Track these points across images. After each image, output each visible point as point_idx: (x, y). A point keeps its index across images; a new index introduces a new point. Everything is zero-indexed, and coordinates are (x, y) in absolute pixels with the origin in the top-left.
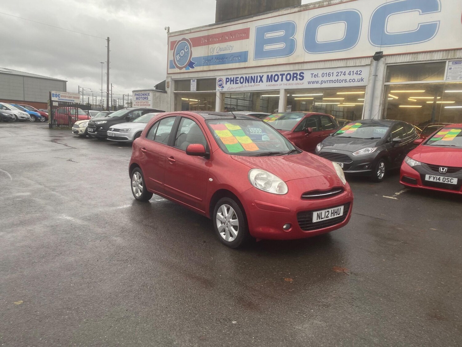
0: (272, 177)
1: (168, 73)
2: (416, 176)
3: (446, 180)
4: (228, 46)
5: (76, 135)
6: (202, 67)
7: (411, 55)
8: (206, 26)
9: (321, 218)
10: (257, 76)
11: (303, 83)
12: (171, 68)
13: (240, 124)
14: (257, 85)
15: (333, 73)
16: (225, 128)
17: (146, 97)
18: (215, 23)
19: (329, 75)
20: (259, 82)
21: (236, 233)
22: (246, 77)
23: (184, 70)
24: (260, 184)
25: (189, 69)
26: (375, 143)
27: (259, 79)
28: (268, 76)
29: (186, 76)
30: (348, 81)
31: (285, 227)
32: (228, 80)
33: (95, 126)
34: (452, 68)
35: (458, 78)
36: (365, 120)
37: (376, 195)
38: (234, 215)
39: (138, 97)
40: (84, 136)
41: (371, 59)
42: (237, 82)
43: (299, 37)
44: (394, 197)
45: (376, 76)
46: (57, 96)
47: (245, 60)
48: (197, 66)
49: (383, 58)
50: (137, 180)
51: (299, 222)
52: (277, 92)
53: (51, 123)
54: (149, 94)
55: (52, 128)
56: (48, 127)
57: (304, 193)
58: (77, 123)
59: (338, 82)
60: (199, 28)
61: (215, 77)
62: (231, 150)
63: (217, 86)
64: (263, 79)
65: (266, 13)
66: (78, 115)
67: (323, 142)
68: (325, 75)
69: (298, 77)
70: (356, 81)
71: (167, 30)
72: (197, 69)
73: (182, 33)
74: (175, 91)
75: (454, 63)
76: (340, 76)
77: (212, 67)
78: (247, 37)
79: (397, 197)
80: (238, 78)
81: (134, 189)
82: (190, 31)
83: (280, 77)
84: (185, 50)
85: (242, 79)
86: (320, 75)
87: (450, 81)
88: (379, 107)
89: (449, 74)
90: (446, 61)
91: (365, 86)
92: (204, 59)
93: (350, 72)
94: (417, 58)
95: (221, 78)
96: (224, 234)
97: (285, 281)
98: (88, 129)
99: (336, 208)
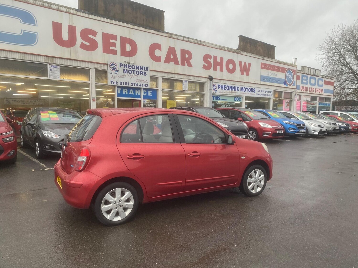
7: (19, 54)
34: (52, 69)
75: (53, 66)
87: (53, 78)
89: (50, 74)
90: (47, 64)
94: (25, 57)
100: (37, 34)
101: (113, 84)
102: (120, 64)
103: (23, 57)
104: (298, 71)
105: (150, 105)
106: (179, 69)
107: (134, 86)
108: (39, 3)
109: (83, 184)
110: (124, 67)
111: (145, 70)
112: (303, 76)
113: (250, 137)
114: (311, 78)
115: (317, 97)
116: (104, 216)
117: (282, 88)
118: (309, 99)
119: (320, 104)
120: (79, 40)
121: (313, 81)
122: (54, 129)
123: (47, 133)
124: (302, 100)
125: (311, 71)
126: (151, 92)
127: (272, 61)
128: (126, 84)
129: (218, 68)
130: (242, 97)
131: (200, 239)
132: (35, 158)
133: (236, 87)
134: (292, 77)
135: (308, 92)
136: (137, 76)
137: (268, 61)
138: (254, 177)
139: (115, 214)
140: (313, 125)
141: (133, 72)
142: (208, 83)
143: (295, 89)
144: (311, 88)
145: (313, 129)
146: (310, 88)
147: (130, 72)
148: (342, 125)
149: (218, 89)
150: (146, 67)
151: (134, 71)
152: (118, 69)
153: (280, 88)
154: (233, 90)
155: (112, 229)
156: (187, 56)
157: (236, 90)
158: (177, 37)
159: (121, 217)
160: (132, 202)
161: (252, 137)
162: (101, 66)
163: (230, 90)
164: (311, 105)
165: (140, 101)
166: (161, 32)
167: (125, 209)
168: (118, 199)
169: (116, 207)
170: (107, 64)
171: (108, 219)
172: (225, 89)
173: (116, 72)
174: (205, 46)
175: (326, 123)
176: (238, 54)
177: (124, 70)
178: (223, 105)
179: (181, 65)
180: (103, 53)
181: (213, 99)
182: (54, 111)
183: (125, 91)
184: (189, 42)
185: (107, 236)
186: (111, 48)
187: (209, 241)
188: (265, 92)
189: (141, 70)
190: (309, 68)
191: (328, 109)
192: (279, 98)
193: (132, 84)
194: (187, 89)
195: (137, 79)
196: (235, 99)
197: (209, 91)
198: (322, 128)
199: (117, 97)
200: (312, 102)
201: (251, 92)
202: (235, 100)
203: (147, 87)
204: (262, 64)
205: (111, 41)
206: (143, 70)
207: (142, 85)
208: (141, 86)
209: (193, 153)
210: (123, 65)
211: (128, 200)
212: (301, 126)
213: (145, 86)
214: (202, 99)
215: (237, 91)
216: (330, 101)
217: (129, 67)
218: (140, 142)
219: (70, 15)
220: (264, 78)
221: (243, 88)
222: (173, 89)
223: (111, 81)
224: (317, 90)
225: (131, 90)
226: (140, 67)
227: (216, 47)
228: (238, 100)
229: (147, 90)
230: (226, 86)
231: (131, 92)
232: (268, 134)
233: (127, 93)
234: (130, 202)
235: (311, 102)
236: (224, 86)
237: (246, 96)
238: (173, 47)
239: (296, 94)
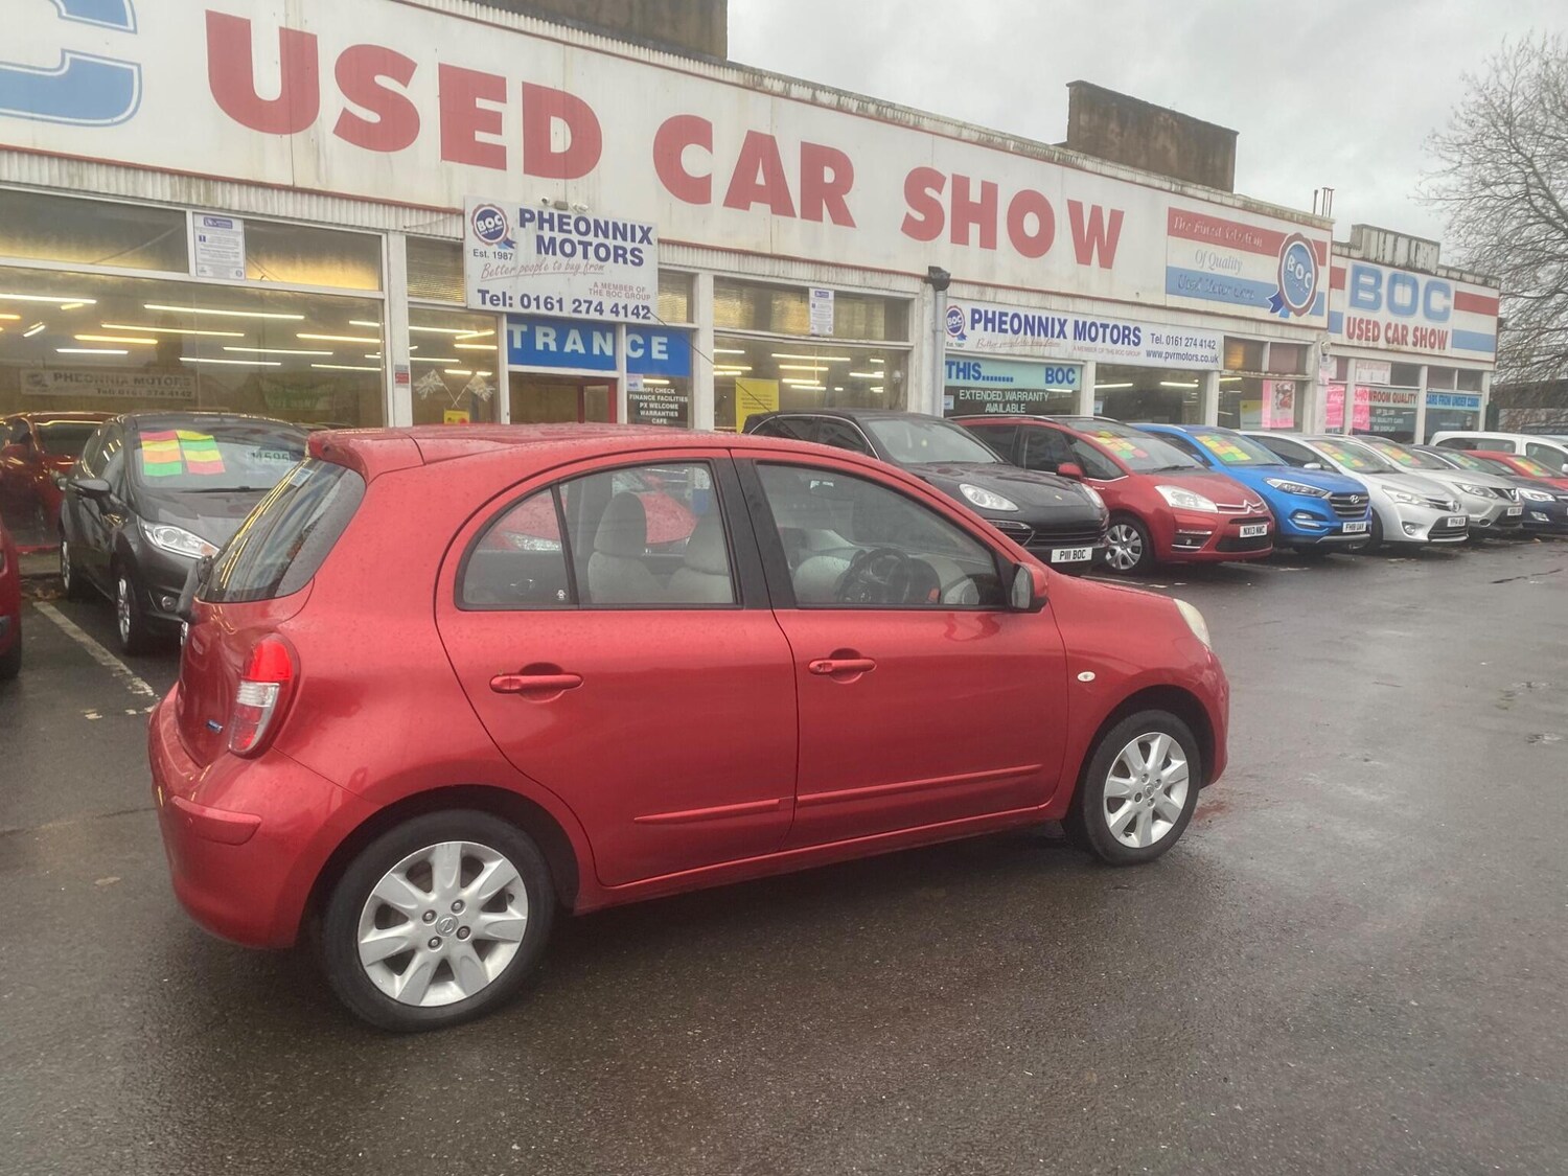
7: (56, 163)
34: (209, 237)
75: (210, 222)
87: (211, 278)
89: (199, 256)
90: (186, 212)
94: (82, 178)
100: (135, 69)
101: (489, 307)
102: (521, 210)
103: (71, 177)
104: (1337, 250)
105: (661, 402)
106: (795, 235)
107: (588, 312)
109: (259, 824)
110: (541, 227)
111: (638, 239)
112: (1358, 272)
113: (1113, 552)
114: (1394, 280)
115: (1417, 368)
116: (376, 987)
117: (1262, 324)
118: (1383, 376)
119: (1431, 399)
120: (332, 100)
121: (1403, 295)
122: (199, 516)
123: (167, 537)
124: (1351, 380)
125: (1395, 245)
126: (665, 340)
127: (1219, 201)
128: (549, 306)
129: (974, 230)
130: (1082, 366)
131: (858, 1118)
132: (112, 653)
133: (1053, 319)
134: (1308, 275)
135: (1382, 343)
136: (601, 267)
137: (1200, 202)
138: (1140, 769)
139: (429, 972)
140: (1403, 498)
141: (580, 249)
142: (926, 299)
143: (1323, 332)
144: (1396, 326)
145: (1403, 516)
146: (1388, 326)
147: (568, 248)
148: (1538, 499)
149: (973, 328)
150: (641, 228)
151: (586, 245)
152: (513, 235)
153: (1254, 324)
154: (1039, 335)
155: (413, 1051)
156: (829, 175)
157: (1052, 336)
158: (786, 89)
159: (462, 986)
160: (519, 910)
161: (1124, 553)
162: (436, 223)
163: (1026, 333)
164: (1391, 404)
165: (613, 382)
166: (710, 64)
167: (484, 946)
168: (444, 896)
169: (436, 938)
170: (461, 214)
171: (396, 997)
172: (1006, 331)
173: (503, 251)
174: (916, 128)
175: (1465, 487)
176: (1066, 169)
177: (540, 239)
178: (995, 402)
179: (803, 217)
180: (444, 157)
181: (950, 377)
182: (207, 431)
183: (545, 339)
184: (839, 108)
185: (382, 1093)
186: (481, 137)
187: (907, 1128)
188: (1184, 342)
189: (619, 242)
190: (1388, 236)
191: (1468, 424)
192: (1250, 371)
193: (577, 304)
194: (830, 329)
195: (600, 280)
196: (1047, 375)
197: (931, 340)
198: (1444, 514)
199: (510, 363)
200: (1397, 392)
201: (1123, 343)
202: (1047, 382)
203: (644, 317)
204: (1173, 214)
205: (482, 104)
206: (629, 239)
207: (622, 312)
208: (617, 313)
209: (833, 657)
210: (537, 216)
211: (498, 903)
212: (1348, 503)
213: (638, 315)
214: (898, 374)
215: (1058, 337)
216: (1478, 387)
217: (565, 227)
218: (562, 603)
220: (1180, 282)
221: (1084, 323)
222: (769, 330)
223: (479, 291)
224: (1423, 337)
225: (574, 334)
226: (615, 225)
227: (965, 134)
228: (1060, 377)
229: (647, 332)
230: (1006, 315)
231: (574, 343)
232: (1197, 540)
233: (553, 347)
234: (509, 908)
235: (1392, 392)
236: (1000, 313)
237: (1097, 364)
238: (768, 132)
239: (1324, 355)
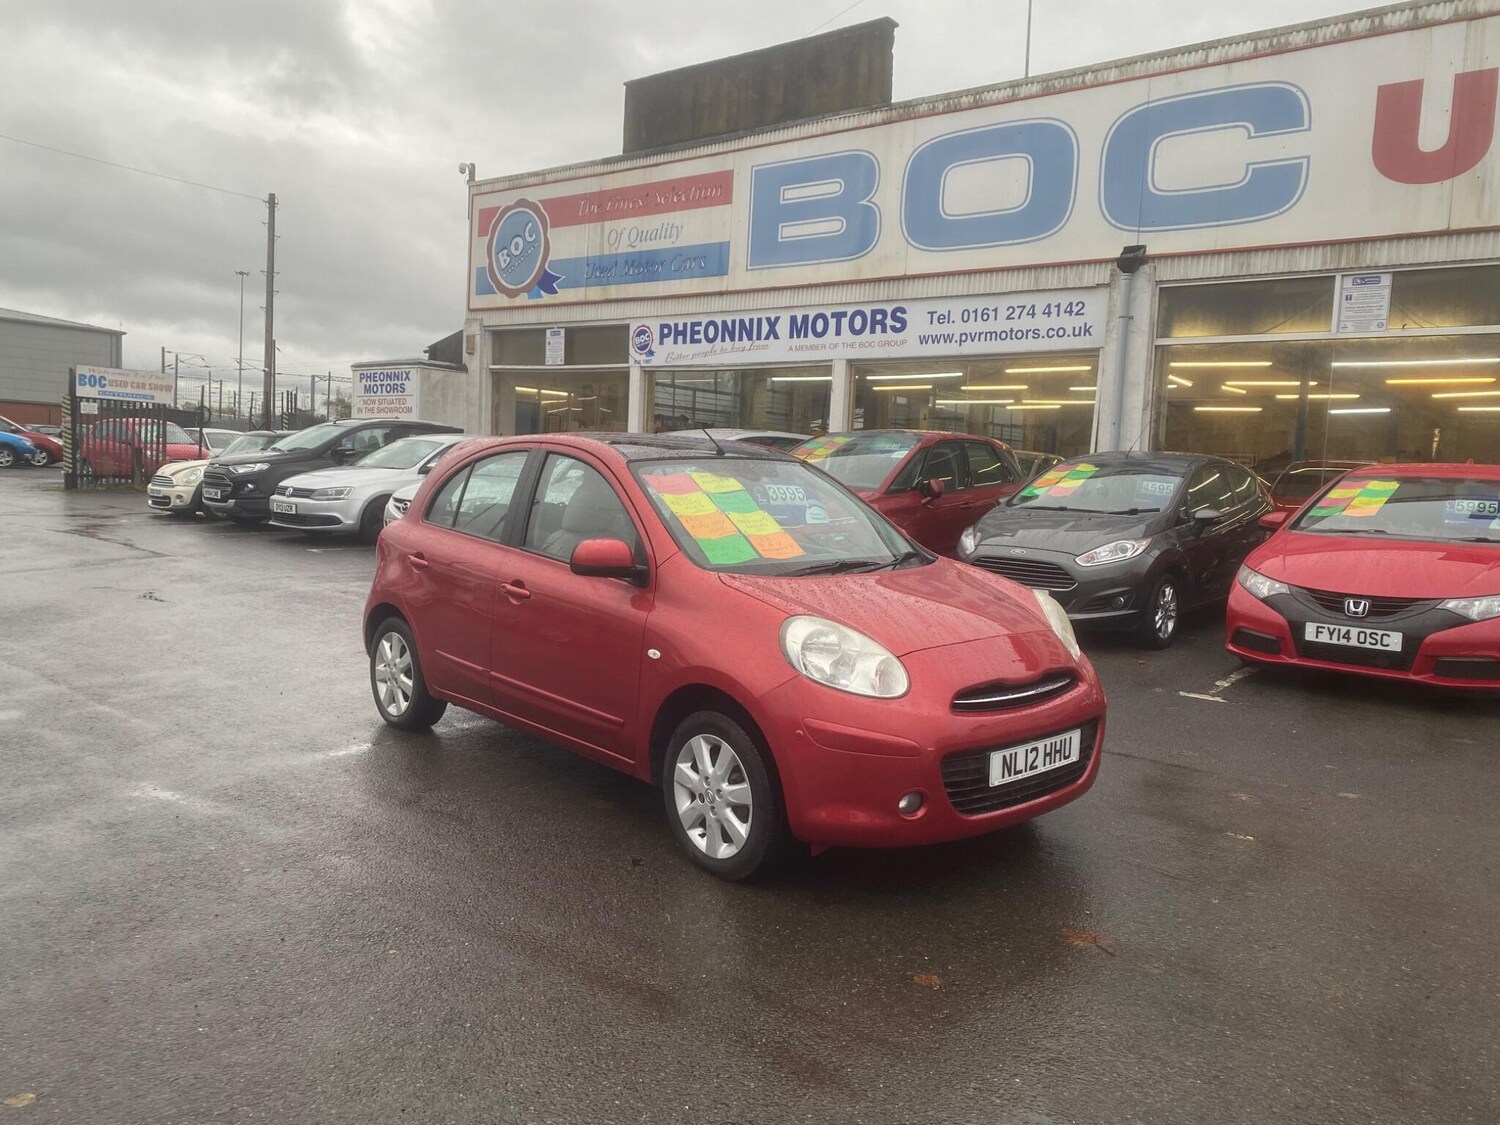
0: (856, 641)
1: (471, 307)
2: (1279, 626)
3: (1369, 639)
4: (665, 227)
5: (160, 511)
6: (583, 289)
7: (1230, 257)
8: (594, 163)
9: (1016, 773)
10: (760, 321)
11: (903, 342)
12: (480, 292)
13: (736, 474)
14: (758, 348)
15: (996, 310)
16: (694, 487)
17: (399, 383)
18: (621, 153)
19: (982, 315)
20: (767, 338)
21: (742, 829)
22: (724, 323)
23: (523, 299)
24: (818, 666)
25: (542, 297)
26: (1142, 527)
27: (765, 328)
28: (793, 319)
29: (531, 318)
30: (1043, 333)
31: (902, 804)
32: (666, 331)
33: (228, 482)
34: (1355, 295)
35: (1374, 327)
36: (1101, 455)
37: (1157, 690)
38: (736, 769)
39: (373, 383)
40: (189, 514)
41: (1110, 266)
42: (696, 337)
43: (889, 199)
44: (1213, 696)
45: (1128, 318)
46: (93, 381)
47: (722, 270)
48: (565, 286)
49: (1145, 266)
50: (393, 658)
51: (947, 785)
52: (826, 368)
53: (70, 471)
54: (407, 374)
55: (76, 487)
56: (63, 486)
57: (959, 691)
58: (166, 470)
59: (1014, 336)
60: (569, 168)
61: (626, 322)
62: (716, 558)
63: (632, 351)
64: (776, 328)
65: (781, 126)
66: (165, 443)
67: (980, 525)
68: (972, 315)
69: (889, 322)
70: (1067, 334)
71: (467, 172)
72: (565, 295)
73: (516, 183)
74: (493, 364)
76: (1019, 318)
77: (614, 292)
78: (726, 198)
79: (1223, 693)
80: (700, 324)
81: (382, 688)
82: (542, 178)
83: (832, 322)
84: (527, 234)
85: (711, 329)
86: (956, 316)
87: (1351, 333)
88: (1143, 414)
89: (1345, 314)
90: (1334, 277)
91: (1097, 350)
92: (588, 265)
93: (1049, 306)
94: (1249, 265)
95: (644, 326)
96: (702, 836)
97: (916, 984)
98: (204, 490)
99: (1058, 739)
100: (1305, 161)
103: (1241, 265)
108: (1332, 32)
209: (512, 583)
219: (1473, 22)
